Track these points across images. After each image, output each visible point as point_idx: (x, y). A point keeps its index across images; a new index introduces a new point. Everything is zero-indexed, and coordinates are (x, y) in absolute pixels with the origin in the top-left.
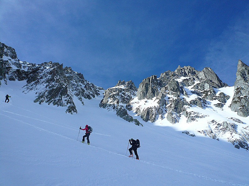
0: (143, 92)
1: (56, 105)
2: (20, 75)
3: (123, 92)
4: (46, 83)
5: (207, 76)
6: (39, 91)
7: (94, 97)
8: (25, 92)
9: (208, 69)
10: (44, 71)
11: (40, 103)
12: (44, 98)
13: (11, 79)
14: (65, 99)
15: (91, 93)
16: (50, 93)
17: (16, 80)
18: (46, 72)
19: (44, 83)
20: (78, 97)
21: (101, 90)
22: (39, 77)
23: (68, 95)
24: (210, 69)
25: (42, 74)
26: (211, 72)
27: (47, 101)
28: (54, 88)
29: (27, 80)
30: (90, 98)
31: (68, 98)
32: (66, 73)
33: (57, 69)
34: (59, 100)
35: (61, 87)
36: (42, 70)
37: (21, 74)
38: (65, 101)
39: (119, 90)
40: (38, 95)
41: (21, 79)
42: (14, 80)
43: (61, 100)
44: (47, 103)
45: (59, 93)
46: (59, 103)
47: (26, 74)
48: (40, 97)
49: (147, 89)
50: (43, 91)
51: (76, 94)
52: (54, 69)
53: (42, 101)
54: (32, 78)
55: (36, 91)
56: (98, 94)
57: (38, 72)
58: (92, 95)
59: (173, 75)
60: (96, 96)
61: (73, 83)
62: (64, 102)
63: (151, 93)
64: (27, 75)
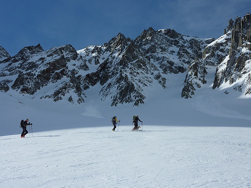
1: (128, 103)
3: (221, 47)
4: (117, 84)
6: (113, 95)
8: (103, 99)
10: (113, 64)
11: (116, 106)
12: (117, 100)
14: (133, 95)
16: (121, 94)
17: (90, 86)
18: (115, 63)
19: (115, 85)
22: (110, 74)
23: (135, 91)
25: (112, 68)
27: (121, 102)
28: (123, 89)
29: (100, 82)
31: (136, 93)
32: (145, 44)
33: (126, 54)
34: (129, 98)
35: (128, 85)
36: (111, 63)
37: (92, 78)
38: (134, 96)
39: (213, 48)
40: (113, 98)
41: (94, 84)
42: (88, 87)
43: (130, 97)
44: (121, 103)
45: (128, 91)
46: (129, 100)
47: (96, 74)
48: (115, 100)
50: (116, 94)
51: (156, 77)
52: (123, 56)
53: (117, 103)
54: (104, 77)
55: (111, 95)
57: (107, 66)
61: (157, 56)
62: (133, 98)
64: (98, 76)
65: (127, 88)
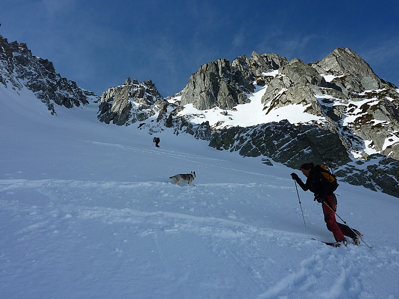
0: (208, 91)
5: (344, 65)
7: (78, 105)
9: (345, 52)
15: (71, 96)
20: (36, 93)
21: (90, 95)
24: (349, 52)
26: (354, 57)
30: (69, 106)
49: (216, 87)
56: (85, 102)
58: (74, 100)
60: (81, 104)
63: (226, 95)
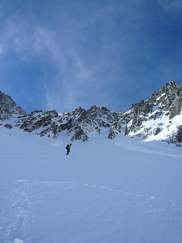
2: (63, 127)
3: (128, 116)
4: (75, 130)
6: (72, 135)
8: (67, 137)
12: (74, 138)
13: (60, 131)
15: (111, 121)
16: (76, 135)
20: (97, 130)
22: (73, 125)
23: (84, 134)
25: (74, 122)
28: (77, 132)
29: (67, 129)
32: (91, 113)
34: (80, 137)
36: (74, 120)
39: (124, 116)
40: (72, 137)
41: (64, 129)
42: (61, 131)
44: (76, 140)
45: (80, 134)
46: (80, 139)
47: (66, 125)
50: (74, 135)
51: (95, 128)
52: (80, 117)
53: (73, 140)
54: (69, 127)
55: (71, 135)
57: (72, 121)
59: (157, 95)
61: (97, 119)
62: (82, 137)
65: (80, 132)
